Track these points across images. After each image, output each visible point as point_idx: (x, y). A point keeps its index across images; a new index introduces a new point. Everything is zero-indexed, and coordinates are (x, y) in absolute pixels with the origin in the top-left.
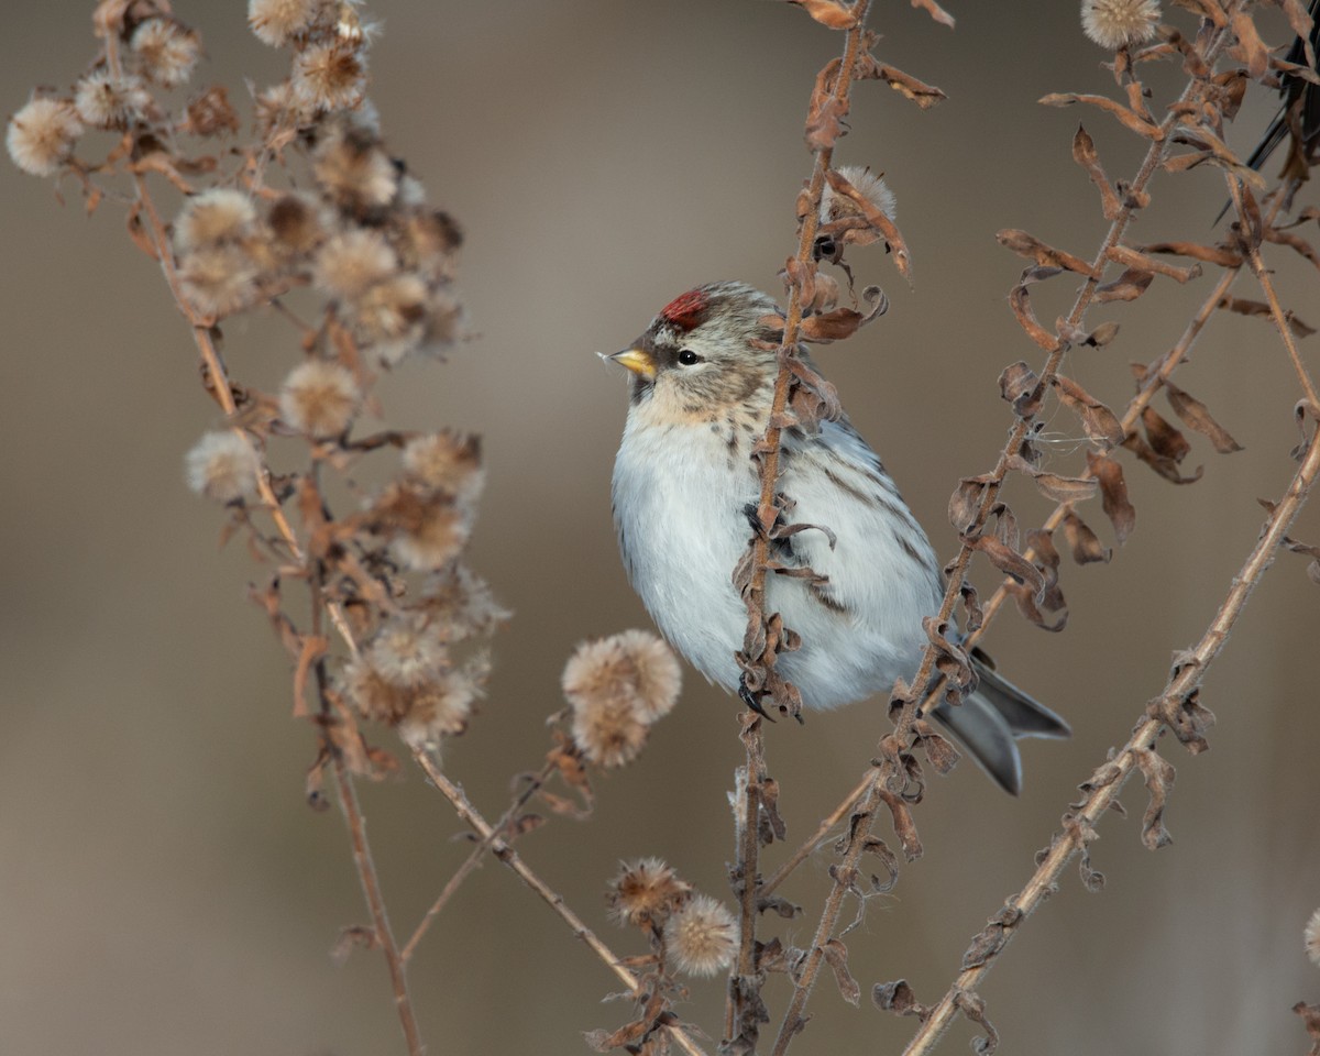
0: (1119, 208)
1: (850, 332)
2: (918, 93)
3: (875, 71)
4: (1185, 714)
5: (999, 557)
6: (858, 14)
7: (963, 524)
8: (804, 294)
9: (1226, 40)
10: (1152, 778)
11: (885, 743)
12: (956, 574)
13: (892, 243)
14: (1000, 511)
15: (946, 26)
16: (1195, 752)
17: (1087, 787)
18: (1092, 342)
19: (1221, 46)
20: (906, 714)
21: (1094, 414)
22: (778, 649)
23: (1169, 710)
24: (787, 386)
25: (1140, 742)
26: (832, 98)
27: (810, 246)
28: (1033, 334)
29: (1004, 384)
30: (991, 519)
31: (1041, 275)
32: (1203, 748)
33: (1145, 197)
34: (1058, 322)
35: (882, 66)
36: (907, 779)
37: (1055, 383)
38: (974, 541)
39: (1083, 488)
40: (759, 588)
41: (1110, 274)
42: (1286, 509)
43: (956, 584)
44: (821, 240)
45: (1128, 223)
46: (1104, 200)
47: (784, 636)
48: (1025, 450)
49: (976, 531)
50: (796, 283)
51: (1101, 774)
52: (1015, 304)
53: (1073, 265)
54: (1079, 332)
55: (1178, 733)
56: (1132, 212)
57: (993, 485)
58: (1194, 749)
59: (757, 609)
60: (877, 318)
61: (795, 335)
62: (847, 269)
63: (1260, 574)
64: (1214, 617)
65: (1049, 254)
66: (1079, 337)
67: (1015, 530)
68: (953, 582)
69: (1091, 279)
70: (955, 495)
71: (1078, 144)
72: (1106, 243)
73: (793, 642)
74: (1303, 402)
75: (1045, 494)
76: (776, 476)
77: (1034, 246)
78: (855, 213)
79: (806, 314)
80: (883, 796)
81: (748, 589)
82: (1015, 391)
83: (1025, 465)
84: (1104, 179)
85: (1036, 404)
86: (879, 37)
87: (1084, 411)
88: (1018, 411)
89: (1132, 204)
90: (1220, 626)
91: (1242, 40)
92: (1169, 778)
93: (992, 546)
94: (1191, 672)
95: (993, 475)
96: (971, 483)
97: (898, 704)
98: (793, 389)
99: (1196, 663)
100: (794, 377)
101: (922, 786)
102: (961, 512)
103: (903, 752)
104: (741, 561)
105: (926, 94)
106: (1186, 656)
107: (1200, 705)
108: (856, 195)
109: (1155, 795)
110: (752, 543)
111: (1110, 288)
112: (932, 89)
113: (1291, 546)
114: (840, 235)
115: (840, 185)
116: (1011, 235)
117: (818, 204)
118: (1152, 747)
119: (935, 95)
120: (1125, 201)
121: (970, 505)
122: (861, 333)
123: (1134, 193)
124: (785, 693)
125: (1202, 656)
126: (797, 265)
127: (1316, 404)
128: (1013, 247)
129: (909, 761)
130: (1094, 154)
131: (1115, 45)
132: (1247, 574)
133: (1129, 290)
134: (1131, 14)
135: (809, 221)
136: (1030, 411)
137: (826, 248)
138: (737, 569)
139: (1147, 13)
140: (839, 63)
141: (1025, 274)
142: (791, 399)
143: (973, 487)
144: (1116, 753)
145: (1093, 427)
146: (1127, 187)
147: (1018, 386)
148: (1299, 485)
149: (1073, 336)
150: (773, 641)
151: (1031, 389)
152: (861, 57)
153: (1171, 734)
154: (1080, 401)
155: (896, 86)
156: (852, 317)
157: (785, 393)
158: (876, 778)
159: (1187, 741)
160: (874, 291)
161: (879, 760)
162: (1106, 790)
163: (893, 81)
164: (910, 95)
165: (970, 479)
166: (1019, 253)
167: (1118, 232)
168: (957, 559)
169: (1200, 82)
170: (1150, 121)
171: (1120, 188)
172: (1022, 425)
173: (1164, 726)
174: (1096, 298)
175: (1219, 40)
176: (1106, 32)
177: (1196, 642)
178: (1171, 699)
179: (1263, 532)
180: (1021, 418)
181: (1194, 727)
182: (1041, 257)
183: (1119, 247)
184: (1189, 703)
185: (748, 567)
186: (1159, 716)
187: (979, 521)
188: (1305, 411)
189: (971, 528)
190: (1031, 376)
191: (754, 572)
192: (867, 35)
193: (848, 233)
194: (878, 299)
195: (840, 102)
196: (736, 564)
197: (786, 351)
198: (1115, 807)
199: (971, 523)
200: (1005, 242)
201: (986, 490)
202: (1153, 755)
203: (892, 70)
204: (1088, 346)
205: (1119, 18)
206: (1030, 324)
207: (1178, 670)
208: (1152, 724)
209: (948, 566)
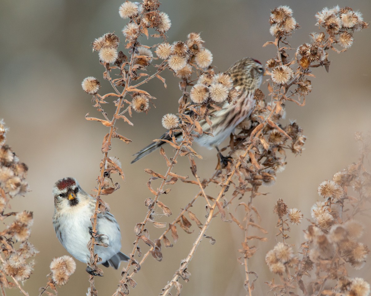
0: (170, 164)
1: (112, 192)
2: (126, 141)
3: (117, 136)
4: (184, 273)
5: (145, 240)
6: (113, 124)
7: (137, 233)
8: (102, 184)
9: (193, 127)
10: (177, 287)
11: (121, 281)
12: (136, 244)
13: (121, 173)
14: (145, 230)
15: (132, 125)
16: (186, 282)
17: (163, 290)
18: (165, 193)
19: (192, 128)
20: (125, 275)
21: (165, 209)
22: (97, 261)
23: (180, 272)
24: (98, 204)
25: (174, 280)
26: (107, 142)
27: (103, 174)
28: (152, 192)
29: (146, 203)
30: (143, 232)
31: (154, 179)
32: (188, 281)
33: (176, 161)
34: (157, 189)
35: (118, 135)
36: (126, 289)
37: (157, 202)
38: (140, 237)
39: (163, 225)
40: (93, 248)
41: (168, 178)
42: (204, 228)
43: (136, 246)
44: (105, 172)
45: (172, 167)
46: (167, 162)
47: (98, 259)
48: (150, 217)
49: (140, 235)
50: (100, 182)
51: (166, 287)
52: (148, 185)
53: (161, 176)
54: (162, 191)
55: (183, 277)
56: (173, 165)
57: (144, 225)
58: (186, 281)
59: (92, 253)
60: (118, 189)
61: (100, 193)
62: (111, 179)
63: (199, 243)
64: (189, 252)
65: (156, 174)
66: (162, 192)
67: (148, 234)
68: (135, 246)
69: (165, 179)
70: (136, 227)
71: (161, 150)
72: (168, 172)
73: (100, 260)
74: (207, 205)
75: (155, 226)
76: (96, 224)
77: (152, 172)
78: (113, 167)
79: (102, 189)
80: (120, 293)
81: (90, 249)
82: (148, 204)
83: (151, 220)
84: (167, 158)
85: (153, 207)
86: (117, 128)
87: (163, 208)
88: (149, 208)
89: (173, 163)
90: (191, 254)
91: (197, 127)
92: (181, 287)
93: (143, 238)
94: (185, 264)
95: (143, 223)
96: (139, 224)
97: (123, 273)
98: (100, 205)
99: (186, 262)
100: (100, 202)
101: (128, 291)
102: (137, 230)
103: (125, 283)
104: (89, 242)
105: (128, 141)
106: (184, 261)
107: (187, 271)
108: (113, 163)
109: (178, 291)
110: (91, 238)
111: (169, 182)
112: (129, 140)
113: (206, 236)
114: (109, 172)
115: (109, 160)
116: (147, 170)
117: (105, 165)
118: (177, 281)
119: (130, 141)
120: (172, 162)
121: (139, 229)
122: (114, 193)
123: (174, 161)
124: (99, 271)
125: (187, 261)
126: (100, 178)
127: (210, 205)
128: (148, 173)
129: (126, 285)
130: (165, 153)
131: (169, 129)
132: (196, 243)
133: (172, 182)
134: (173, 122)
135: (103, 168)
136: (151, 208)
137: (106, 174)
138: (88, 244)
139: (176, 121)
140: (109, 134)
141: (150, 179)
142: (99, 207)
143: (139, 225)
144: (169, 282)
145: (165, 211)
146: (173, 159)
147: (149, 203)
148: (207, 223)
149: (161, 192)
150: (96, 260)
151: (152, 204)
152: (114, 133)
153: (181, 278)
154: (162, 206)
155: (121, 139)
156: (112, 189)
157: (98, 206)
158: (119, 289)
159: (185, 279)
160: (117, 183)
161: (119, 285)
162: (168, 290)
163: (120, 138)
164: (124, 141)
165: (139, 223)
166: (149, 174)
167: (170, 169)
168: (136, 241)
169: (188, 136)
170: (177, 145)
171: (171, 159)
172: (150, 212)
173: (180, 276)
174: (166, 184)
175: (192, 127)
176: (167, 126)
177: (186, 257)
178: (181, 270)
179: (200, 233)
180: (150, 210)
181: (186, 276)
182: (154, 175)
183: (170, 172)
184: (185, 271)
185: (90, 244)
186: (178, 274)
187: (141, 232)
188: (208, 208)
189: (139, 234)
190: (152, 201)
191: (92, 245)
192: (115, 128)
193: (111, 171)
194: (118, 185)
195: (109, 142)
196: (88, 243)
197: (98, 197)
198: (169, 294)
199: (139, 233)
200: (146, 171)
201: (142, 226)
202: (177, 282)
203: (120, 136)
204: (164, 194)
205: (170, 122)
206: (151, 189)
207: (182, 264)
208: (177, 276)
209: (134, 243)
